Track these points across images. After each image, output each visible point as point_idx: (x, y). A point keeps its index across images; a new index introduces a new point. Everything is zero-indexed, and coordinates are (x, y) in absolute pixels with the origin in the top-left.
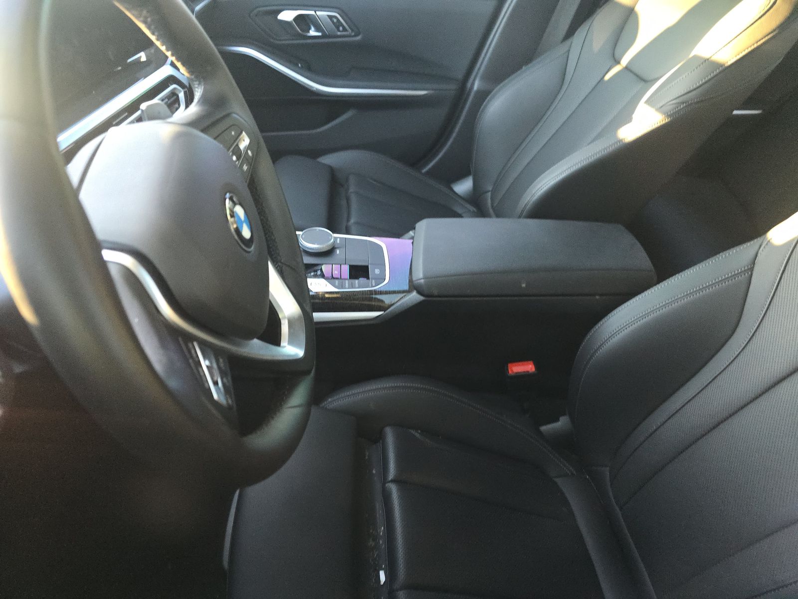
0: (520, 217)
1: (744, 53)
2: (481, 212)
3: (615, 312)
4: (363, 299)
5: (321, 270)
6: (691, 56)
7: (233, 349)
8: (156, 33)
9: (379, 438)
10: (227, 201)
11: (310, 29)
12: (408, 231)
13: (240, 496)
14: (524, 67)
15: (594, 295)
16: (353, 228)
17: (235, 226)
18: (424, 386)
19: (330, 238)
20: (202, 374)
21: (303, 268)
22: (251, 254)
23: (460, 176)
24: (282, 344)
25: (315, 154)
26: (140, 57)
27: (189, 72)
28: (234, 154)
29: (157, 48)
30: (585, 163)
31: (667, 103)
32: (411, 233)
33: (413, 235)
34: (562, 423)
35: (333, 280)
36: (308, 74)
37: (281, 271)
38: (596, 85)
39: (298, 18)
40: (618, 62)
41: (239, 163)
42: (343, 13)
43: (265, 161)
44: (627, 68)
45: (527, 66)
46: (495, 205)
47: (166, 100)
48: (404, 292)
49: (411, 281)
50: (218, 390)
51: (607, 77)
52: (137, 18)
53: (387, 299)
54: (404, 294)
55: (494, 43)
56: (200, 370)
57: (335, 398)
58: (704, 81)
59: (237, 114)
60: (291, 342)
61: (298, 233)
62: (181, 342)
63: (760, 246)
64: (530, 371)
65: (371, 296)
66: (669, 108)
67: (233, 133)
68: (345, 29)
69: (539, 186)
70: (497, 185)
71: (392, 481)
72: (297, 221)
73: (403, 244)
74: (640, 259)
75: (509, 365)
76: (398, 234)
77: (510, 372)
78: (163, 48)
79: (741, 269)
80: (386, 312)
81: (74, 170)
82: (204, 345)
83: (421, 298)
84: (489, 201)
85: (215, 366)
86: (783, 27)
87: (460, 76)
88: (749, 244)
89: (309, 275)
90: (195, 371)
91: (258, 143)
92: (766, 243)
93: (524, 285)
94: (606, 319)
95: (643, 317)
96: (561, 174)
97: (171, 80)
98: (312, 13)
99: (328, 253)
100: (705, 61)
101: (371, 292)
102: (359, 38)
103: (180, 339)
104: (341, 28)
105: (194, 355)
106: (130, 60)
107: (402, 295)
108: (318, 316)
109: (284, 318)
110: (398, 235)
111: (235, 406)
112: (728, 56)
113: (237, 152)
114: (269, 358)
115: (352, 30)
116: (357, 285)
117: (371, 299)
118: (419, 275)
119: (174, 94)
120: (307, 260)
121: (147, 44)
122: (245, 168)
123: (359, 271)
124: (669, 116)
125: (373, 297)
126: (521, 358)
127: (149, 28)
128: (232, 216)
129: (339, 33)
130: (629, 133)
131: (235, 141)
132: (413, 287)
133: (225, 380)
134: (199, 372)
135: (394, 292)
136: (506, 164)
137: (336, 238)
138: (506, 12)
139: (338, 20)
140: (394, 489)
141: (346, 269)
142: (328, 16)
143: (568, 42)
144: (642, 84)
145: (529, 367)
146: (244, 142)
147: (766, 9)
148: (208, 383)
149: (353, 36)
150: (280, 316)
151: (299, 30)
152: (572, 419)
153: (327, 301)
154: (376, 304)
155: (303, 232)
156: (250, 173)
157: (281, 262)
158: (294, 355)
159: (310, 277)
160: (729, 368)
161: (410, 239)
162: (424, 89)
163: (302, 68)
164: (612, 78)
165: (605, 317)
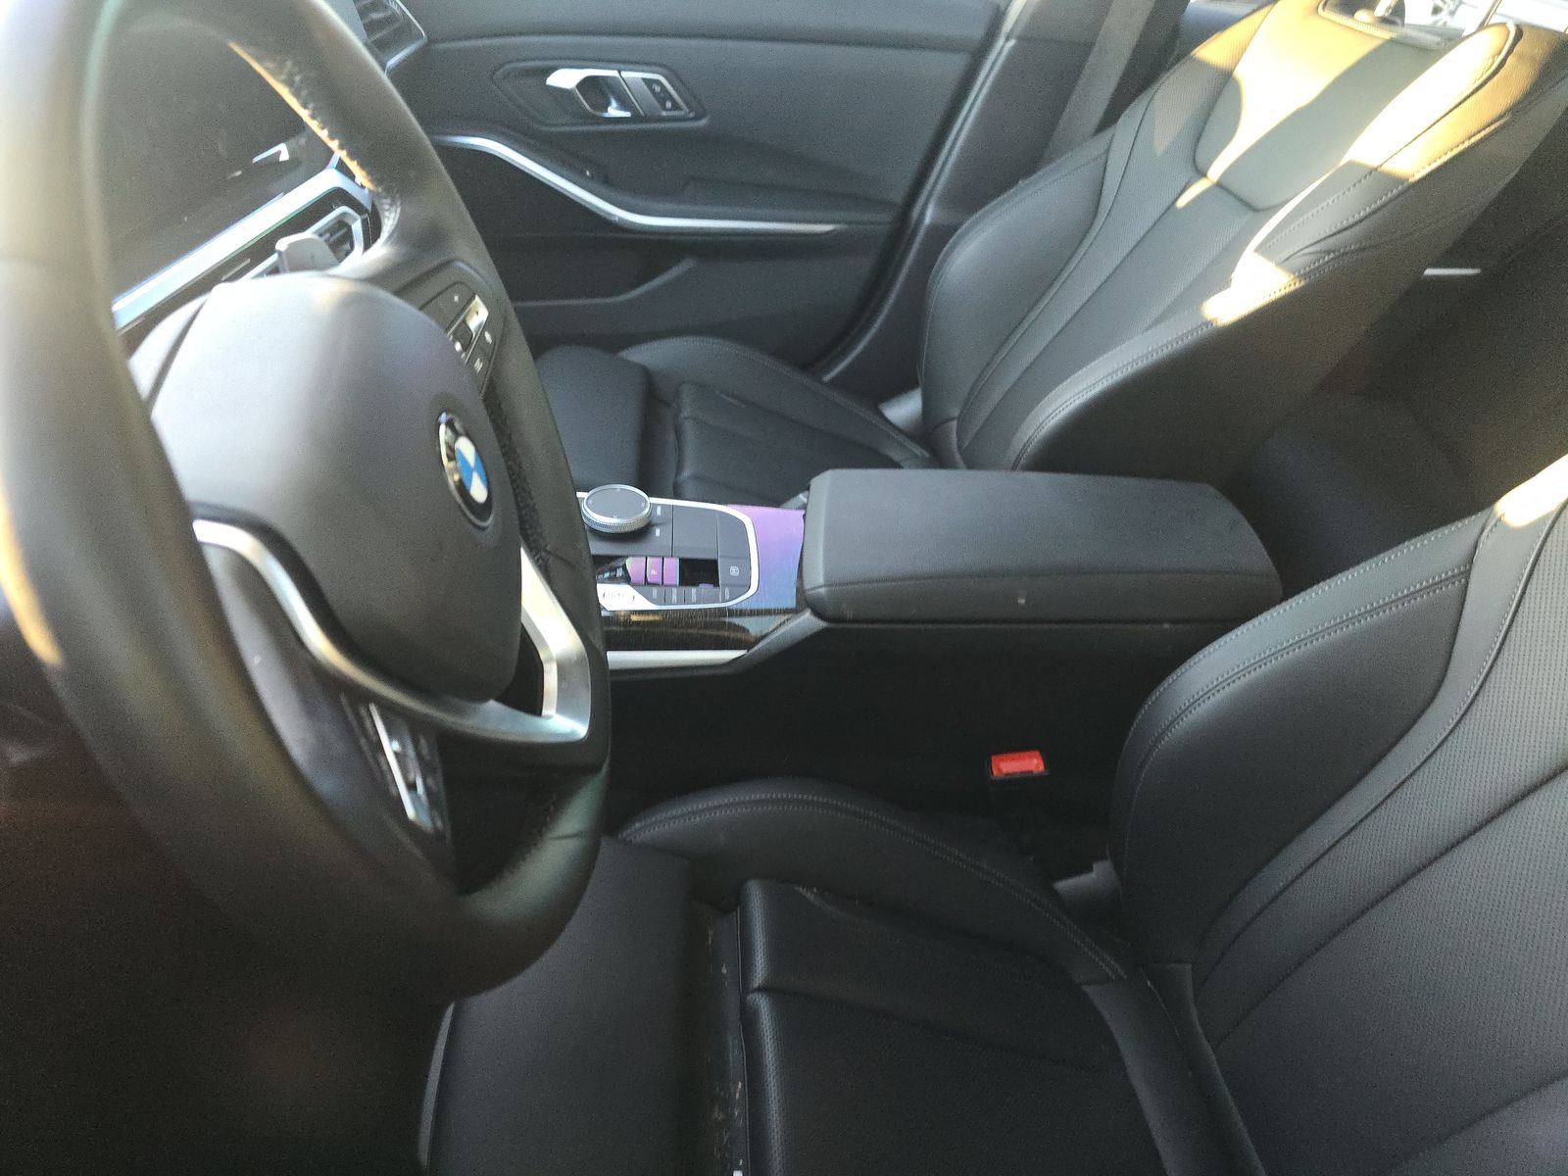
0: (1014, 468)
1: (1445, 159)
2: (938, 459)
3: (1200, 655)
4: (706, 626)
5: (624, 567)
6: (1343, 162)
7: (448, 719)
8: (311, 106)
9: (733, 903)
10: (443, 428)
11: (608, 104)
12: (795, 494)
13: (455, 1018)
14: (1020, 183)
15: (1160, 622)
16: (689, 488)
17: (456, 477)
19: (643, 504)
20: (385, 767)
21: (588, 563)
22: (485, 532)
23: (898, 389)
24: (545, 712)
25: (614, 343)
26: (279, 153)
27: (372, 182)
28: (456, 338)
29: (312, 136)
30: (1141, 365)
31: (1298, 251)
32: (802, 497)
33: (805, 500)
34: (1098, 876)
35: (647, 588)
36: (604, 190)
37: (546, 566)
38: (1161, 217)
39: (587, 84)
40: (1202, 174)
41: (466, 355)
42: (674, 76)
43: (519, 354)
44: (1219, 185)
45: (1027, 181)
46: (965, 445)
47: (328, 235)
48: (786, 611)
49: (800, 591)
50: (415, 800)
51: (1182, 202)
52: (274, 74)
53: (753, 626)
54: (786, 617)
55: (963, 136)
56: (381, 759)
57: (649, 821)
58: (1368, 210)
59: (465, 262)
60: (563, 707)
61: (580, 495)
62: (348, 710)
63: (1482, 531)
64: (1035, 772)
65: (723, 619)
66: (1301, 261)
67: (456, 298)
68: (675, 106)
69: (1050, 410)
70: (969, 406)
71: (760, 990)
72: (577, 472)
73: (785, 519)
74: (1248, 552)
75: (993, 758)
76: (775, 498)
77: (995, 773)
78: (323, 134)
79: (1447, 573)
80: (751, 651)
81: (143, 365)
82: (389, 710)
83: (822, 624)
84: (954, 437)
85: (411, 752)
86: (1518, 110)
87: (898, 196)
88: (1460, 524)
89: (600, 576)
90: (371, 760)
91: (506, 320)
92: (1493, 523)
93: (1022, 601)
94: (1182, 668)
95: (1256, 665)
96: (1092, 388)
97: (337, 196)
98: (614, 73)
99: (638, 535)
100: (1370, 172)
101: (722, 612)
102: (703, 122)
103: (344, 700)
104: (669, 105)
105: (371, 731)
106: (256, 159)
107: (784, 618)
108: (617, 658)
109: (550, 659)
110: (776, 502)
111: (449, 833)
112: (1415, 164)
113: (464, 334)
114: (519, 739)
115: (691, 109)
116: (695, 598)
117: (721, 626)
118: (817, 579)
119: (342, 224)
120: (597, 548)
121: (291, 127)
122: (478, 365)
123: (698, 571)
124: (1301, 276)
125: (725, 622)
126: (1018, 745)
127: (296, 94)
128: (451, 458)
129: (664, 113)
130: (1225, 308)
131: (458, 315)
132: (805, 601)
133: (430, 781)
134: (378, 764)
135: (768, 612)
137: (654, 506)
138: (987, 77)
139: (663, 88)
140: (763, 1005)
141: (673, 566)
142: (644, 80)
143: (1106, 135)
144: (1250, 215)
145: (1032, 763)
146: (478, 316)
147: (1486, 76)
148: (396, 786)
149: (691, 119)
150: (543, 656)
151: (587, 106)
152: (1117, 867)
153: (634, 628)
154: (732, 635)
155: (591, 492)
156: (488, 376)
157: (545, 551)
158: (565, 735)
159: (603, 582)
160: (1426, 767)
161: (800, 508)
162: (828, 222)
163: (592, 178)
164: (1188, 206)
165: (1181, 664)
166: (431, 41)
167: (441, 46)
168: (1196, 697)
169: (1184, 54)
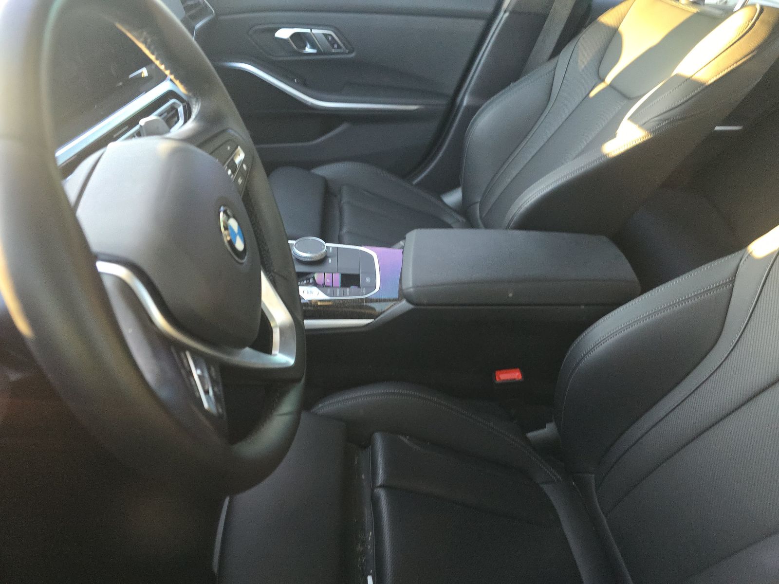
0: (507, 228)
1: (724, 73)
2: (470, 223)
3: (600, 322)
4: (354, 307)
5: (314, 278)
6: (673, 74)
7: (225, 357)
8: (156, 53)
9: (367, 444)
10: (222, 214)
11: (306, 46)
12: (398, 241)
13: (230, 502)
14: (511, 84)
15: (579, 305)
16: (346, 238)
17: (229, 238)
18: (413, 393)
19: (323, 247)
20: (193, 383)
21: (294, 276)
22: (244, 265)
23: (450, 187)
24: (273, 352)
25: (308, 165)
26: (142, 73)
27: (187, 90)
28: (229, 168)
29: (157, 67)
30: (570, 177)
31: (650, 120)
32: (402, 243)
34: (549, 430)
35: (325, 288)
36: (304, 89)
37: (274, 281)
38: (581, 102)
39: (295, 36)
40: (602, 80)
41: (234, 176)
42: (337, 31)
43: (260, 173)
44: (611, 86)
45: (515, 84)
46: (484, 216)
47: (166, 114)
48: (394, 300)
49: (401, 290)
50: (208, 399)
51: (592, 94)
52: (138, 38)
53: (378, 307)
54: (394, 302)
55: (482, 61)
56: (192, 380)
57: (326, 403)
58: (685, 99)
59: (233, 130)
60: (282, 350)
61: (290, 242)
62: (175, 354)
63: (741, 260)
64: (517, 379)
65: (362, 304)
66: (652, 124)
67: (229, 148)
68: (339, 47)
69: (525, 199)
70: (485, 196)
71: (381, 486)
72: (289, 231)
73: (394, 253)
74: (624, 270)
75: (497, 372)
76: (388, 243)
77: (497, 380)
78: (162, 67)
79: (723, 281)
80: (376, 320)
82: (196, 354)
83: (411, 306)
84: (478, 212)
85: (206, 375)
86: (760, 49)
87: (451, 92)
88: (730, 257)
89: (302, 283)
90: (187, 380)
91: (253, 157)
92: (746, 256)
93: (511, 295)
94: (591, 328)
95: (626, 327)
96: (547, 186)
97: (170, 94)
98: (308, 31)
99: (321, 262)
100: (687, 80)
101: (362, 300)
102: (353, 55)
103: (173, 350)
104: (336, 46)
105: (186, 365)
106: (131, 76)
107: (392, 303)
108: (309, 323)
109: (276, 326)
111: (225, 413)
112: (709, 76)
113: (233, 166)
114: (260, 366)
115: (347, 48)
116: (348, 294)
117: (361, 307)
118: (409, 284)
119: (173, 108)
120: (299, 268)
121: (147, 62)
122: (240, 181)
123: (350, 280)
124: (651, 133)
125: (363, 306)
126: (507, 366)
127: (149, 48)
128: (226, 228)
129: (333, 51)
130: (613, 148)
131: (230, 156)
132: (403, 295)
133: (216, 389)
134: (190, 381)
135: (384, 300)
136: (493, 177)
137: (328, 248)
138: (494, 33)
139: (333, 38)
140: (382, 494)
141: (337, 278)
142: (324, 34)
143: (554, 61)
144: (625, 102)
145: (515, 375)
146: (240, 157)
147: (744, 31)
148: (199, 392)
149: (347, 54)
150: (272, 325)
151: (295, 47)
152: (558, 426)
153: (319, 308)
154: (367, 311)
155: (297, 241)
156: (245, 186)
157: (274, 272)
158: (284, 364)
159: (303, 285)
160: (712, 378)
161: (400, 248)
162: (416, 104)
163: (298, 83)
164: (596, 95)
165: (590, 326)
166: (217, 15)
167: (222, 17)
168: (597, 343)
169: (594, 19)
